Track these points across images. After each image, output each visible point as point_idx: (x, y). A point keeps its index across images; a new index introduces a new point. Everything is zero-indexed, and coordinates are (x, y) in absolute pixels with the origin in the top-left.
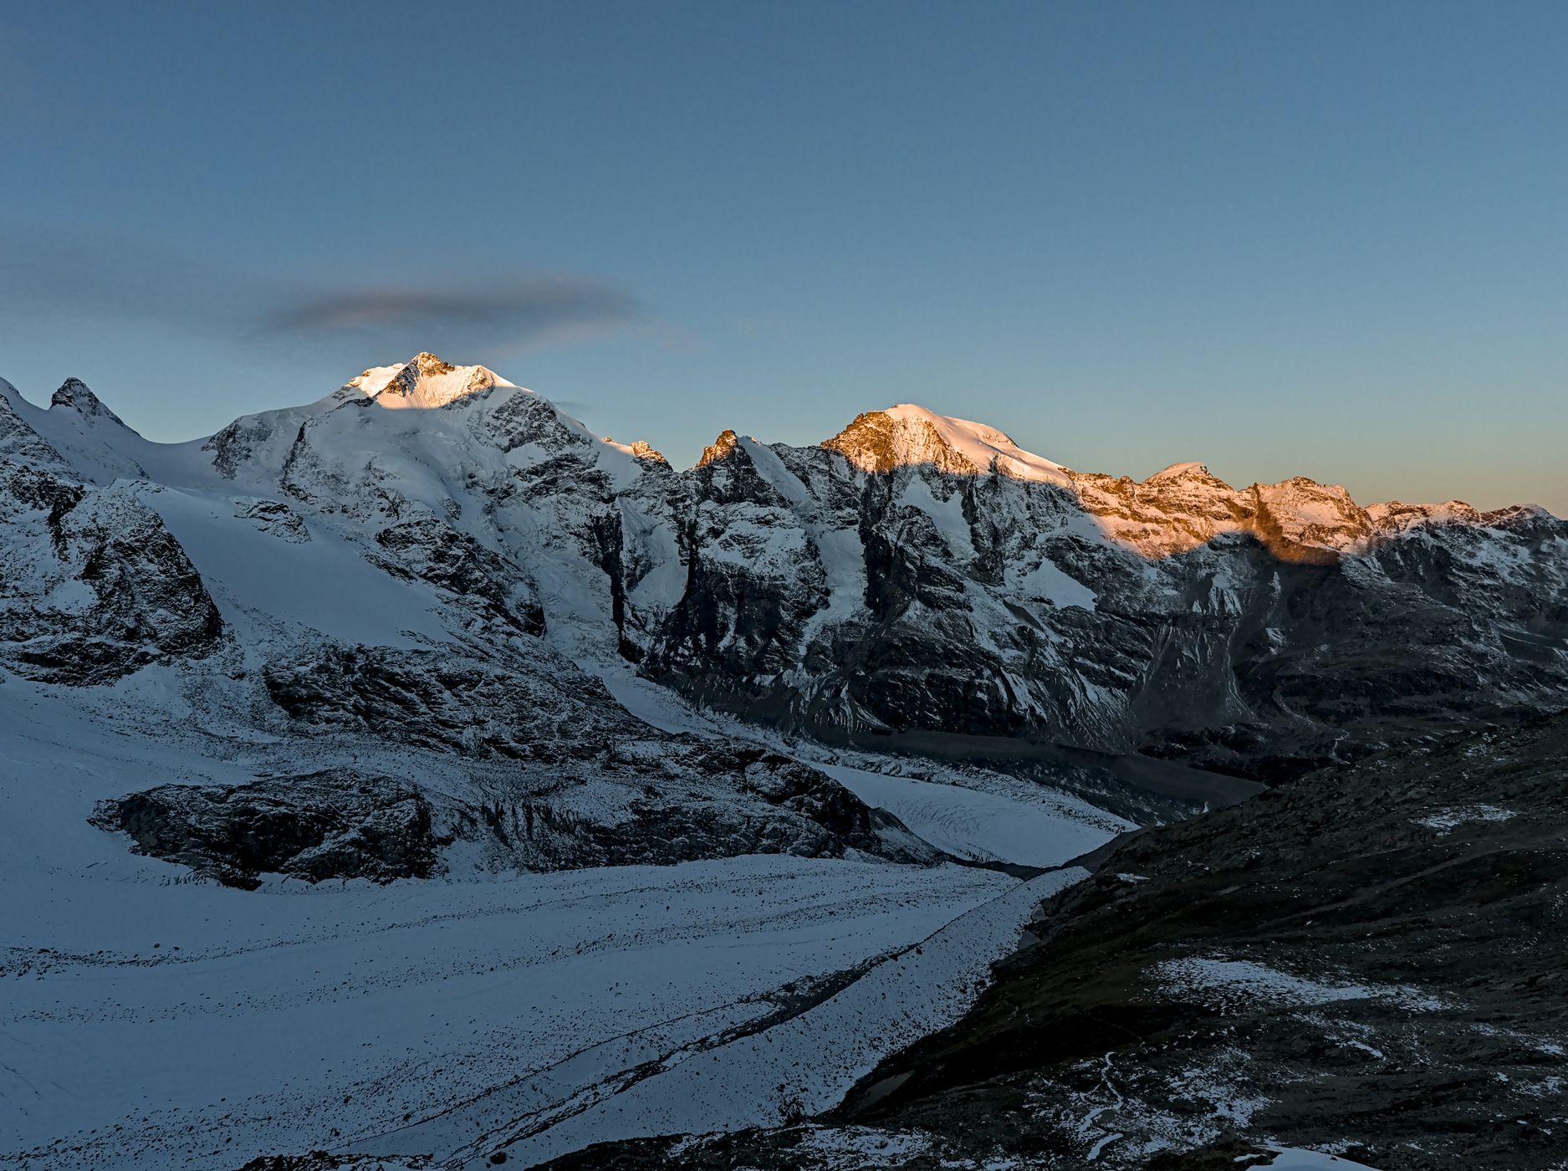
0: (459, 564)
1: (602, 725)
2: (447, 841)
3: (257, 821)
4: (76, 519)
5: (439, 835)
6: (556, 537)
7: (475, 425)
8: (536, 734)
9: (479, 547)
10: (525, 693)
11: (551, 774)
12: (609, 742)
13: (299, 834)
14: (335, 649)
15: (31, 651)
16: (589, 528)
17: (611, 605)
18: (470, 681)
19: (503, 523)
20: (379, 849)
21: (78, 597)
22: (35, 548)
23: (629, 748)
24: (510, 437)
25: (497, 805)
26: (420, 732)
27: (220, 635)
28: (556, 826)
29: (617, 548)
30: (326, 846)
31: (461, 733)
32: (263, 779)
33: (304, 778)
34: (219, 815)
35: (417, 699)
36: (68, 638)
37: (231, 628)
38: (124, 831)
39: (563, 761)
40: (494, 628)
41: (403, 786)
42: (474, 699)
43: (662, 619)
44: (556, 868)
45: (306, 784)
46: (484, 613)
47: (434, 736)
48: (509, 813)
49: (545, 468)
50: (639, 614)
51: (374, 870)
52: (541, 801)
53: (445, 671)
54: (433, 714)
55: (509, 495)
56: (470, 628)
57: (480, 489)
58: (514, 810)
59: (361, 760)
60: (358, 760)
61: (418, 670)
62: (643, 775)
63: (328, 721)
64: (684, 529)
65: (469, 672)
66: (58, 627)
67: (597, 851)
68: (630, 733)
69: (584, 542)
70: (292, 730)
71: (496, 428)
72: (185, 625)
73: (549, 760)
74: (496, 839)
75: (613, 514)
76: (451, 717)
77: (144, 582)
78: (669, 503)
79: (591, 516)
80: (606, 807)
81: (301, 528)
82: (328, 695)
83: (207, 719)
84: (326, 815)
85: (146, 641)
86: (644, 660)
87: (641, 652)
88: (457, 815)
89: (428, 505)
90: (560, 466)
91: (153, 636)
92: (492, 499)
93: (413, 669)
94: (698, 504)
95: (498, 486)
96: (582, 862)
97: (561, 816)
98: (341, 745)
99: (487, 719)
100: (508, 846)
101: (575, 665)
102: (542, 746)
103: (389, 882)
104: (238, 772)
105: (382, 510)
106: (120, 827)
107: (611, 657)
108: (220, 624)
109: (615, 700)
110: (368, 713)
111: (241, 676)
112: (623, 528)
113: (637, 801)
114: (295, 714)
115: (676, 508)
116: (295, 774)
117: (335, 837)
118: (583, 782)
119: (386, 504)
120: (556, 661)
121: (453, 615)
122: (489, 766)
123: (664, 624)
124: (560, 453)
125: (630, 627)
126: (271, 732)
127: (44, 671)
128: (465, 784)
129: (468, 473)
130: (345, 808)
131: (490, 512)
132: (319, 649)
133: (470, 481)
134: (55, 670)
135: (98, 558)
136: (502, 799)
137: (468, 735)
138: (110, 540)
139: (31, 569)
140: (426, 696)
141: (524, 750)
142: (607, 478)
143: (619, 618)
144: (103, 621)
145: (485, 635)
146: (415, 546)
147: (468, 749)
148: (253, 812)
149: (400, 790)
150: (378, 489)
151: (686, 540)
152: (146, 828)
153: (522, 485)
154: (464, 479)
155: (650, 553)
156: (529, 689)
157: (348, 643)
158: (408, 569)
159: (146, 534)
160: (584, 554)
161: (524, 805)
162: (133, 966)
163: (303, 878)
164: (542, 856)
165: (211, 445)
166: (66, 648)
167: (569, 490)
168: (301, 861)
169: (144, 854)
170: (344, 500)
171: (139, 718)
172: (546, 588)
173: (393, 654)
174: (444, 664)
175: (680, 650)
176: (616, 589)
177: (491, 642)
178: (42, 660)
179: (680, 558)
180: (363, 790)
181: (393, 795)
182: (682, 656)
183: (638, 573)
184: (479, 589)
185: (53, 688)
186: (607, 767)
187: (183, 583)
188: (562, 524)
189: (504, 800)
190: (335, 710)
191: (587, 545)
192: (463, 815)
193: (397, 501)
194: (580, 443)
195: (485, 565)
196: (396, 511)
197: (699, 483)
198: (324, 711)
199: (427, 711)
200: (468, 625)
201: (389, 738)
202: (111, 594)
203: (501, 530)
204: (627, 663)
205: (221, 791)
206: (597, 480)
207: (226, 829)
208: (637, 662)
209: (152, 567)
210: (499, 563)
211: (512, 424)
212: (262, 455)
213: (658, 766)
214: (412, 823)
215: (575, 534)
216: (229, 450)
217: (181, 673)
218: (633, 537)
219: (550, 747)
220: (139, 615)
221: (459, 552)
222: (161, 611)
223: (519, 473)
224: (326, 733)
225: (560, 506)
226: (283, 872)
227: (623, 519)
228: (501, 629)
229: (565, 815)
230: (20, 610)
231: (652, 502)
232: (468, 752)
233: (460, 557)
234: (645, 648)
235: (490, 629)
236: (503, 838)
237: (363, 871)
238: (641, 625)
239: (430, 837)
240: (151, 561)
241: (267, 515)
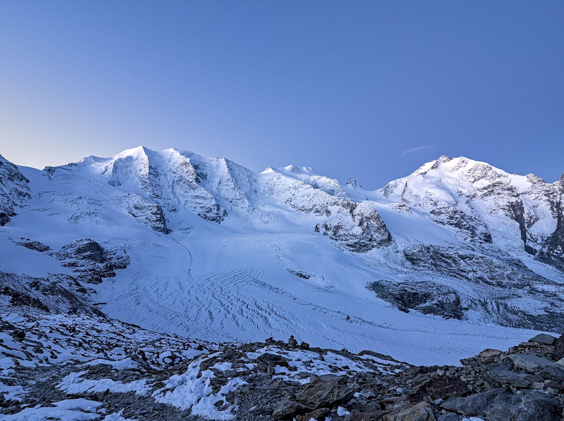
0: (458, 220)
1: (526, 276)
2: (467, 309)
3: (408, 293)
4: (356, 212)
5: (464, 307)
6: (494, 210)
7: (461, 176)
8: (498, 277)
9: (465, 214)
10: (492, 263)
11: (505, 292)
12: (530, 283)
13: (419, 299)
14: (424, 245)
15: (349, 243)
16: (508, 206)
17: (520, 233)
18: (470, 257)
19: (473, 206)
20: (444, 308)
21: (358, 230)
22: (348, 219)
23: (539, 287)
24: (474, 178)
25: (484, 300)
26: (453, 272)
27: (391, 241)
28: (510, 311)
29: (521, 212)
30: (428, 304)
31: (468, 274)
32: (407, 281)
33: (418, 283)
34: (397, 290)
35: (452, 262)
36: (357, 240)
37: (394, 239)
38: (374, 291)
39: (510, 288)
40: (475, 241)
41: (450, 289)
42: (472, 264)
43: (545, 239)
44: (511, 326)
45: (419, 284)
46: (471, 236)
47: (458, 274)
48: (490, 303)
49: (489, 187)
50: (533, 237)
51: (443, 314)
52: (502, 301)
53: (461, 254)
54: (457, 267)
55: (475, 197)
56: (466, 240)
57: (464, 196)
58: (491, 303)
59: (435, 279)
60: (434, 279)
61: (451, 253)
62: (548, 298)
63: (423, 267)
64: (554, 205)
65: (469, 254)
66: (354, 238)
67: (529, 324)
68: (540, 281)
69: (507, 211)
70: (413, 268)
71: (469, 176)
72: (382, 238)
73: (504, 287)
74: (485, 311)
75: (519, 201)
76: (464, 269)
77: (373, 226)
78: (545, 195)
79: (509, 202)
80: (532, 308)
81: (410, 211)
82: (423, 259)
83: (390, 263)
84: (427, 294)
85: (374, 242)
86: (537, 254)
87: (536, 251)
88: (470, 301)
89: (446, 202)
90: (495, 186)
91: (375, 241)
92: (468, 199)
93: (449, 253)
94: (560, 195)
95: (470, 194)
96: (523, 326)
97: (512, 308)
98: (428, 274)
99: (477, 271)
100: (490, 315)
101: (508, 254)
102: (500, 282)
103: (448, 318)
104: (400, 278)
105: (431, 204)
106: (373, 290)
107: (521, 252)
108: (391, 237)
109: (528, 268)
110: (436, 265)
111: (398, 252)
112: (524, 206)
113: (546, 308)
114: (413, 264)
115: (549, 197)
116: (415, 281)
117: (430, 302)
118: (520, 297)
119: (432, 202)
120: (500, 253)
121: (460, 236)
122: (480, 286)
123: (546, 241)
124: (495, 181)
125: (530, 241)
126: (407, 268)
127: (352, 249)
128: (471, 291)
129: (459, 191)
130: (432, 293)
131: (468, 203)
132: (419, 245)
133: (460, 193)
134: (354, 248)
135: (362, 221)
136: (486, 298)
137: (470, 275)
138: (364, 216)
139: (348, 224)
140: (454, 261)
141: (493, 283)
142: (515, 188)
143: (524, 238)
144: (364, 237)
145: (472, 243)
146: (443, 215)
147: (471, 280)
148: (406, 291)
149: (449, 290)
150: (430, 198)
151: (555, 209)
152: (379, 291)
153: (479, 193)
154: (458, 193)
155: (537, 214)
156: (493, 262)
157: (427, 244)
158: (443, 222)
159: (372, 214)
160: (507, 215)
161: (495, 302)
162: (381, 328)
163: (421, 312)
164: (504, 321)
165: (383, 190)
166: (356, 243)
167: (499, 194)
168: (420, 307)
169: (379, 298)
170: (419, 202)
171: (373, 262)
172: (491, 227)
173: (442, 248)
174: (460, 252)
175: (555, 251)
176: (522, 227)
177: (474, 245)
178: (351, 246)
179: (552, 216)
180: (437, 289)
181: (447, 291)
182: (557, 253)
183: (532, 221)
184: (466, 228)
185: (354, 253)
186: (530, 292)
187: (381, 227)
188: (497, 205)
189: (487, 299)
190: (425, 263)
191: (508, 212)
192: (472, 301)
193: (436, 201)
194: (503, 177)
195: (467, 220)
196: (436, 204)
197: (560, 186)
198: (422, 264)
199: (455, 266)
200: (465, 239)
201: (443, 273)
202: (365, 230)
203: (472, 209)
204: (529, 255)
205: (397, 284)
206: (511, 189)
207: (399, 294)
208: (534, 254)
209: (374, 223)
210: (472, 219)
211: (475, 174)
212: (396, 192)
213: (556, 295)
214: (454, 301)
215: (502, 209)
216: (387, 191)
217: (382, 251)
218: (529, 209)
219: (504, 282)
220: (372, 235)
221: (458, 216)
222: (377, 234)
223: (478, 189)
224: (423, 270)
225: (495, 199)
226: (415, 309)
227: (523, 202)
228: (477, 241)
229: (513, 308)
230: (346, 234)
231: (537, 195)
232: (471, 281)
233: (458, 218)
234: (537, 249)
235: (474, 241)
236: (488, 312)
237: (439, 314)
238: (535, 240)
239: (461, 307)
240: (374, 221)
241: (400, 208)
